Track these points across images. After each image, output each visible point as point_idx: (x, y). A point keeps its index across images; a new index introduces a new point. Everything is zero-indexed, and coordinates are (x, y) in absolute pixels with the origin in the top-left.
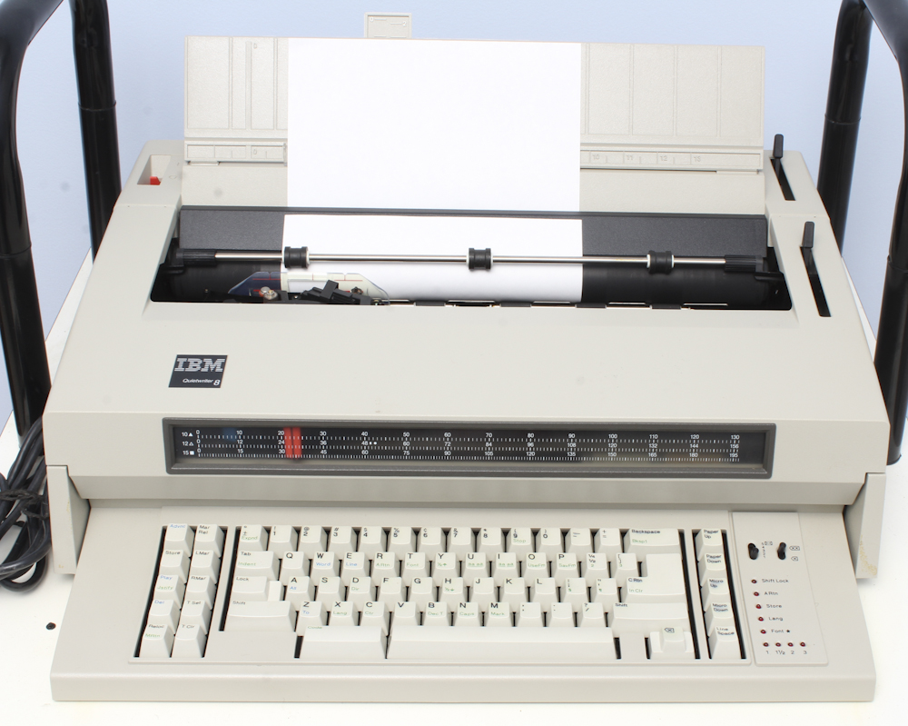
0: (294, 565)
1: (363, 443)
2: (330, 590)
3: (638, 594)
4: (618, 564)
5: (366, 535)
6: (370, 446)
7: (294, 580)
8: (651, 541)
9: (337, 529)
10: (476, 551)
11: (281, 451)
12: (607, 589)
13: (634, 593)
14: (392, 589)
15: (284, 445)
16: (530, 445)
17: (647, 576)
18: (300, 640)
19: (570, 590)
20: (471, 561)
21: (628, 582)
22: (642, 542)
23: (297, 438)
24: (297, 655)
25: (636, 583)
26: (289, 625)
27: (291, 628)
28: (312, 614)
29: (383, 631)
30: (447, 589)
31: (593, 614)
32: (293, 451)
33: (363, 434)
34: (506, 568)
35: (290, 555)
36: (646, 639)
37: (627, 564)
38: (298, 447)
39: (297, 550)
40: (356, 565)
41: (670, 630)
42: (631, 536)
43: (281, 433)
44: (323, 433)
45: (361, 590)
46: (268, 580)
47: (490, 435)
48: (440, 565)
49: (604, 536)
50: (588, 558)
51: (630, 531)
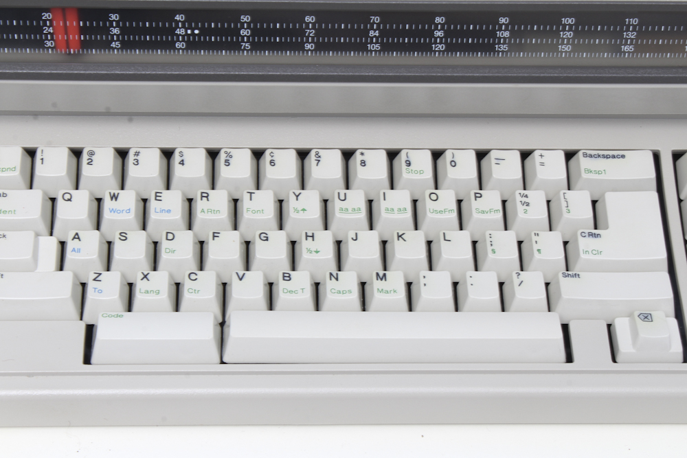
0: (75, 211)
1: (178, 32)
2: (132, 252)
3: (598, 257)
4: (564, 209)
5: (182, 163)
6: (189, 35)
7: (77, 237)
8: (612, 170)
9: (137, 154)
10: (347, 188)
11: (49, 44)
12: (548, 248)
13: (590, 257)
14: (225, 250)
15: (52, 34)
16: (439, 34)
17: (606, 228)
18: (90, 330)
19: (494, 251)
20: (343, 204)
21: (580, 237)
22: (599, 173)
23: (73, 23)
24: (87, 360)
25: (591, 240)
26: (72, 309)
27: (76, 315)
28: (106, 292)
29: (215, 318)
30: (310, 251)
31: (529, 288)
32: (68, 44)
33: (178, 18)
34: (396, 216)
35: (67, 196)
36: (609, 326)
37: (577, 207)
38: (74, 37)
39: (77, 189)
40: (169, 211)
41: (647, 317)
42: (583, 162)
43: (46, 16)
44: (114, 17)
45: (179, 251)
46: (37, 235)
47: (376, 19)
48: (296, 211)
49: (542, 164)
50: (519, 198)
51: (580, 153)
